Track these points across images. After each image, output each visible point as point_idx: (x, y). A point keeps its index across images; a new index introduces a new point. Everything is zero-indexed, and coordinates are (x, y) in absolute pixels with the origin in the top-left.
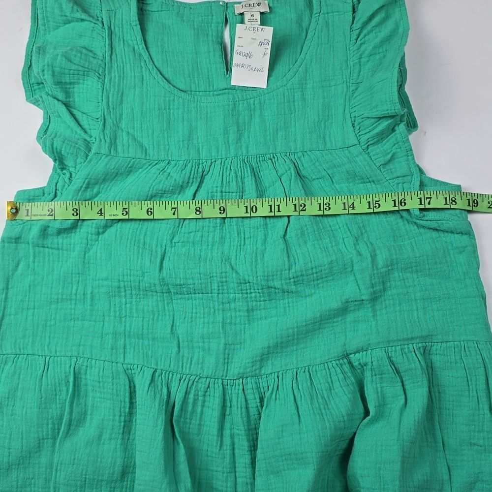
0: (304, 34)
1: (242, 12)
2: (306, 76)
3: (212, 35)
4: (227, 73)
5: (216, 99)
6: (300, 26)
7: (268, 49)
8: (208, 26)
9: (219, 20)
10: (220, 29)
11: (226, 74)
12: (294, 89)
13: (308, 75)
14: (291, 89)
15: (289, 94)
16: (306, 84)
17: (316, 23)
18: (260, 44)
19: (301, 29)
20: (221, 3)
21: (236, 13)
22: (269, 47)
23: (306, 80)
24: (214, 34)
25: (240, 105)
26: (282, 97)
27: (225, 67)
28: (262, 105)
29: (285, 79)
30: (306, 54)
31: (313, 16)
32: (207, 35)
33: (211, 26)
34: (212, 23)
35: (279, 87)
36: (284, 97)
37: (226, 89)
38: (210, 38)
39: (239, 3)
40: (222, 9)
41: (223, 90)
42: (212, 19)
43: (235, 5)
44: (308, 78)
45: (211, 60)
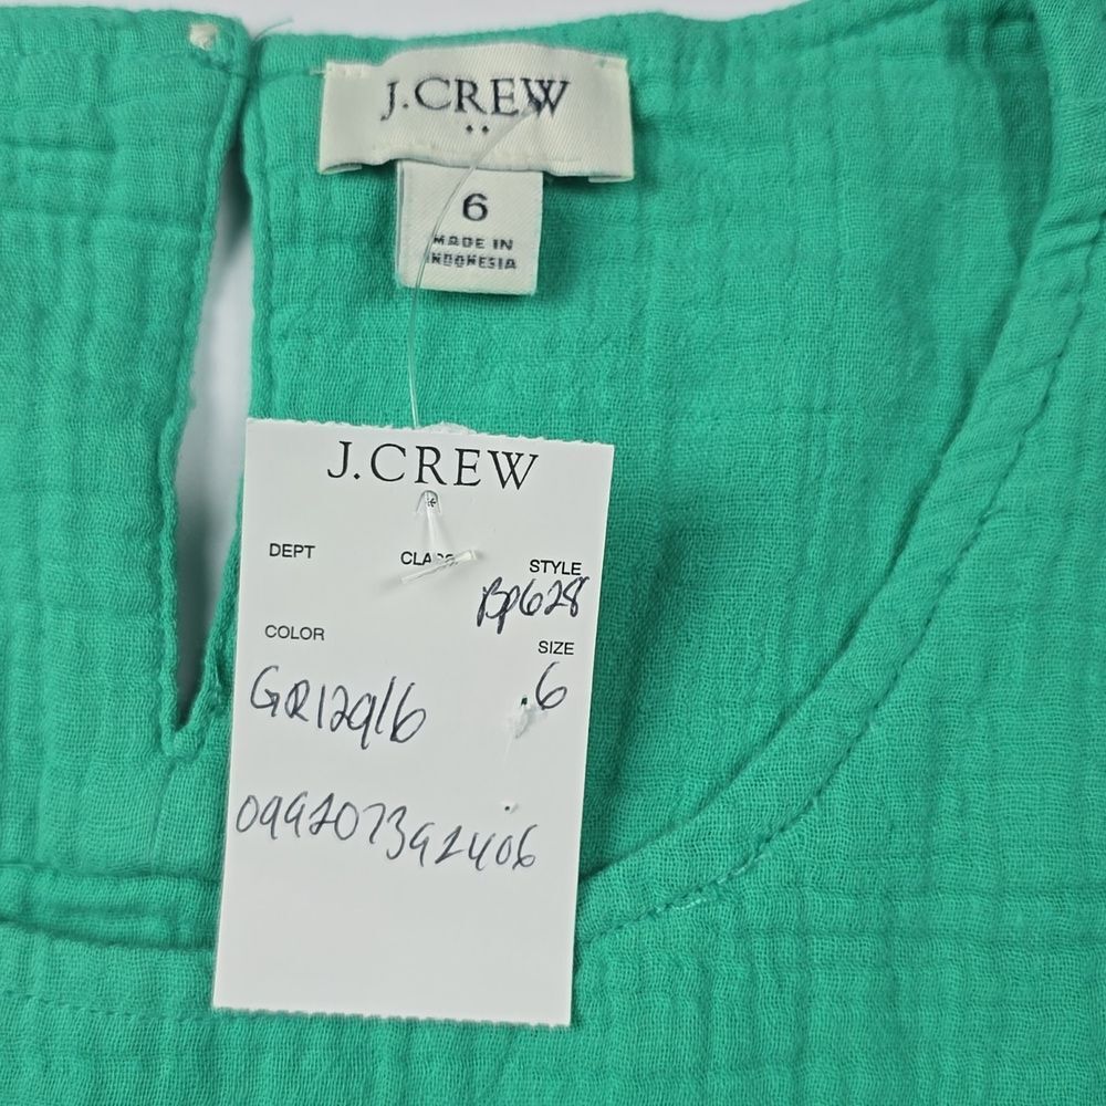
0: (946, 393)
1: (378, 158)
2: (932, 814)
3: (87, 320)
4: (181, 717)
5: (38, 967)
6: (913, 328)
7: (567, 647)
8: (56, 238)
9: (164, 193)
10: (165, 268)
11: (165, 716)
12: (803, 934)
13: (949, 803)
14: (772, 932)
15: (753, 978)
16: (924, 890)
17: (1068, 303)
18: (495, 603)
19: (916, 354)
20: (198, 37)
21: (330, 154)
22: (583, 630)
23: (928, 852)
24: (105, 318)
25: (267, 1064)
26: (690, 1008)
27: (170, 648)
28: (482, 1071)
29: (719, 818)
30: (947, 578)
31: (1041, 243)
32: (40, 314)
33: (85, 241)
34: (95, 213)
35: (662, 895)
36: (705, 1003)
37: (144, 873)
38: (59, 350)
39: (372, 50)
40: (197, 88)
41: (119, 875)
42: (101, 177)
43: (331, 69)
44: (946, 831)
45: (47, 567)
